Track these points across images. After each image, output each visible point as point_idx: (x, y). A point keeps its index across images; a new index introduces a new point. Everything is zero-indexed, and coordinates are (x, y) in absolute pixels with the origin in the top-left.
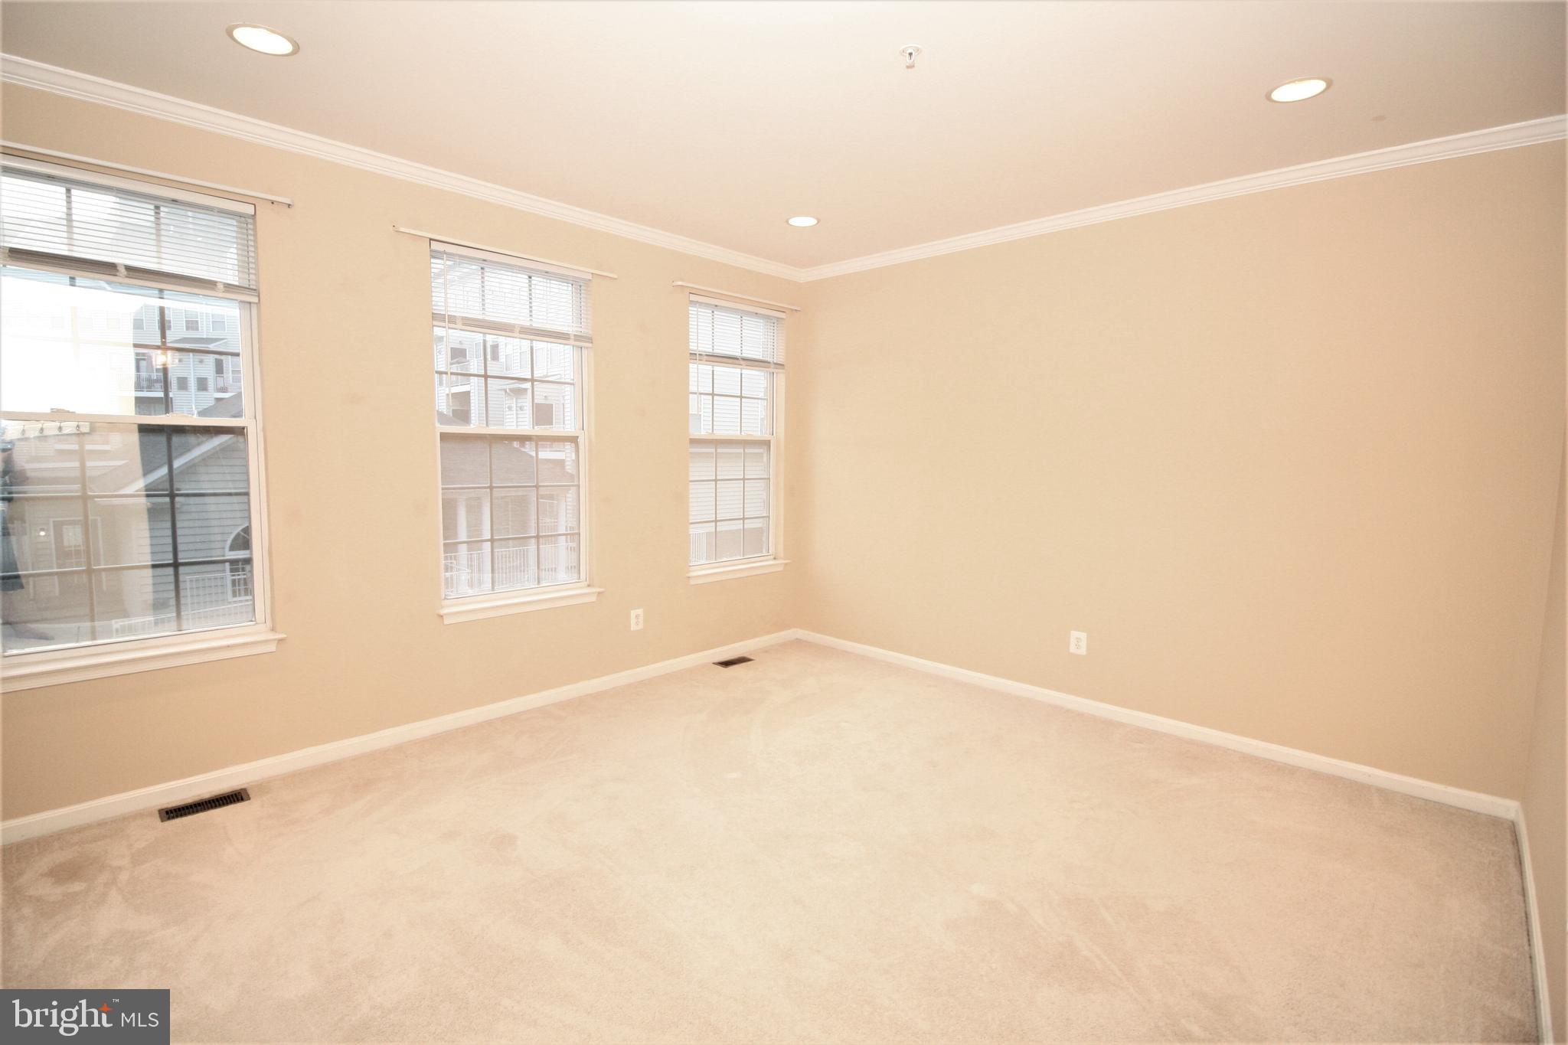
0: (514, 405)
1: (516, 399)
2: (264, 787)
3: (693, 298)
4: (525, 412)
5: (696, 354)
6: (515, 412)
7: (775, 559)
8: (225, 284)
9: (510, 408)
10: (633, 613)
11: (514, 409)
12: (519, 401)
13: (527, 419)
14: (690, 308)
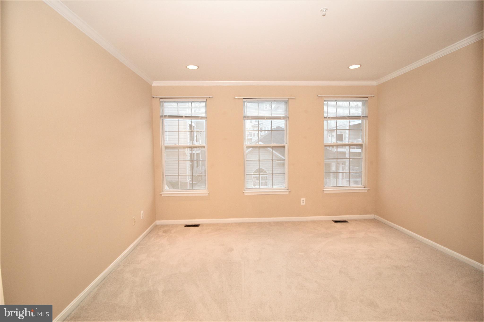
0: (331, 135)
1: (332, 133)
2: (203, 225)
3: (325, 99)
4: (334, 137)
5: (327, 117)
6: (331, 137)
7: (364, 187)
8: (201, 117)
9: (330, 136)
10: (302, 199)
11: (331, 136)
12: (332, 134)
13: (334, 139)
14: (324, 103)
